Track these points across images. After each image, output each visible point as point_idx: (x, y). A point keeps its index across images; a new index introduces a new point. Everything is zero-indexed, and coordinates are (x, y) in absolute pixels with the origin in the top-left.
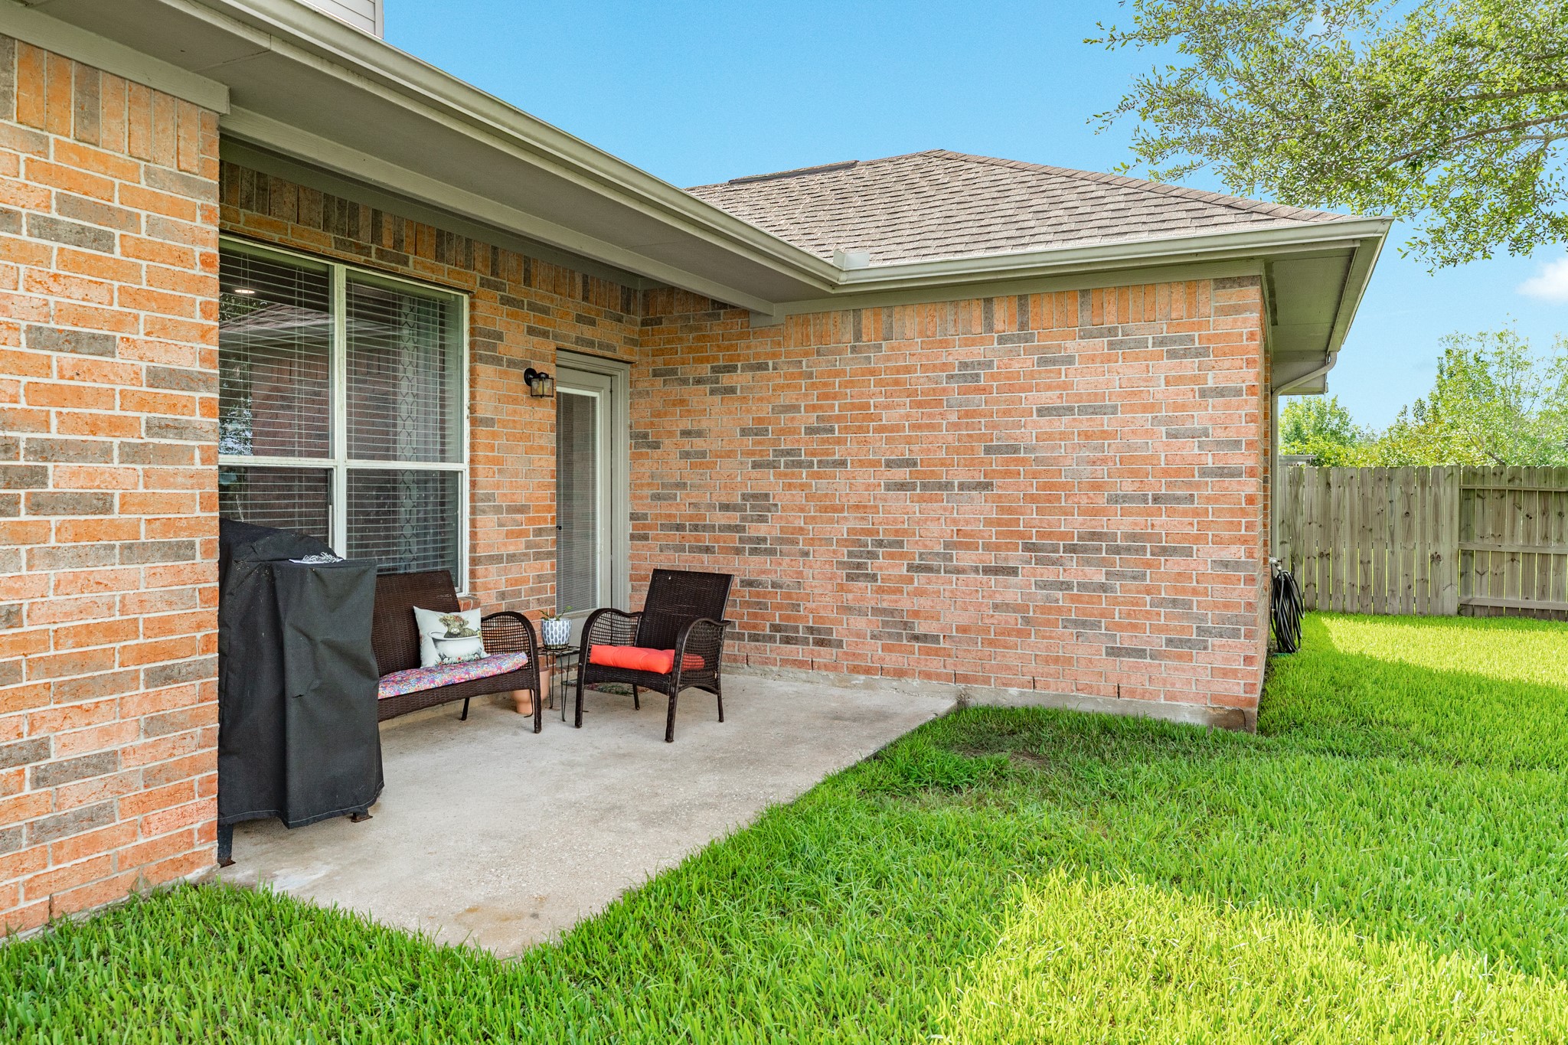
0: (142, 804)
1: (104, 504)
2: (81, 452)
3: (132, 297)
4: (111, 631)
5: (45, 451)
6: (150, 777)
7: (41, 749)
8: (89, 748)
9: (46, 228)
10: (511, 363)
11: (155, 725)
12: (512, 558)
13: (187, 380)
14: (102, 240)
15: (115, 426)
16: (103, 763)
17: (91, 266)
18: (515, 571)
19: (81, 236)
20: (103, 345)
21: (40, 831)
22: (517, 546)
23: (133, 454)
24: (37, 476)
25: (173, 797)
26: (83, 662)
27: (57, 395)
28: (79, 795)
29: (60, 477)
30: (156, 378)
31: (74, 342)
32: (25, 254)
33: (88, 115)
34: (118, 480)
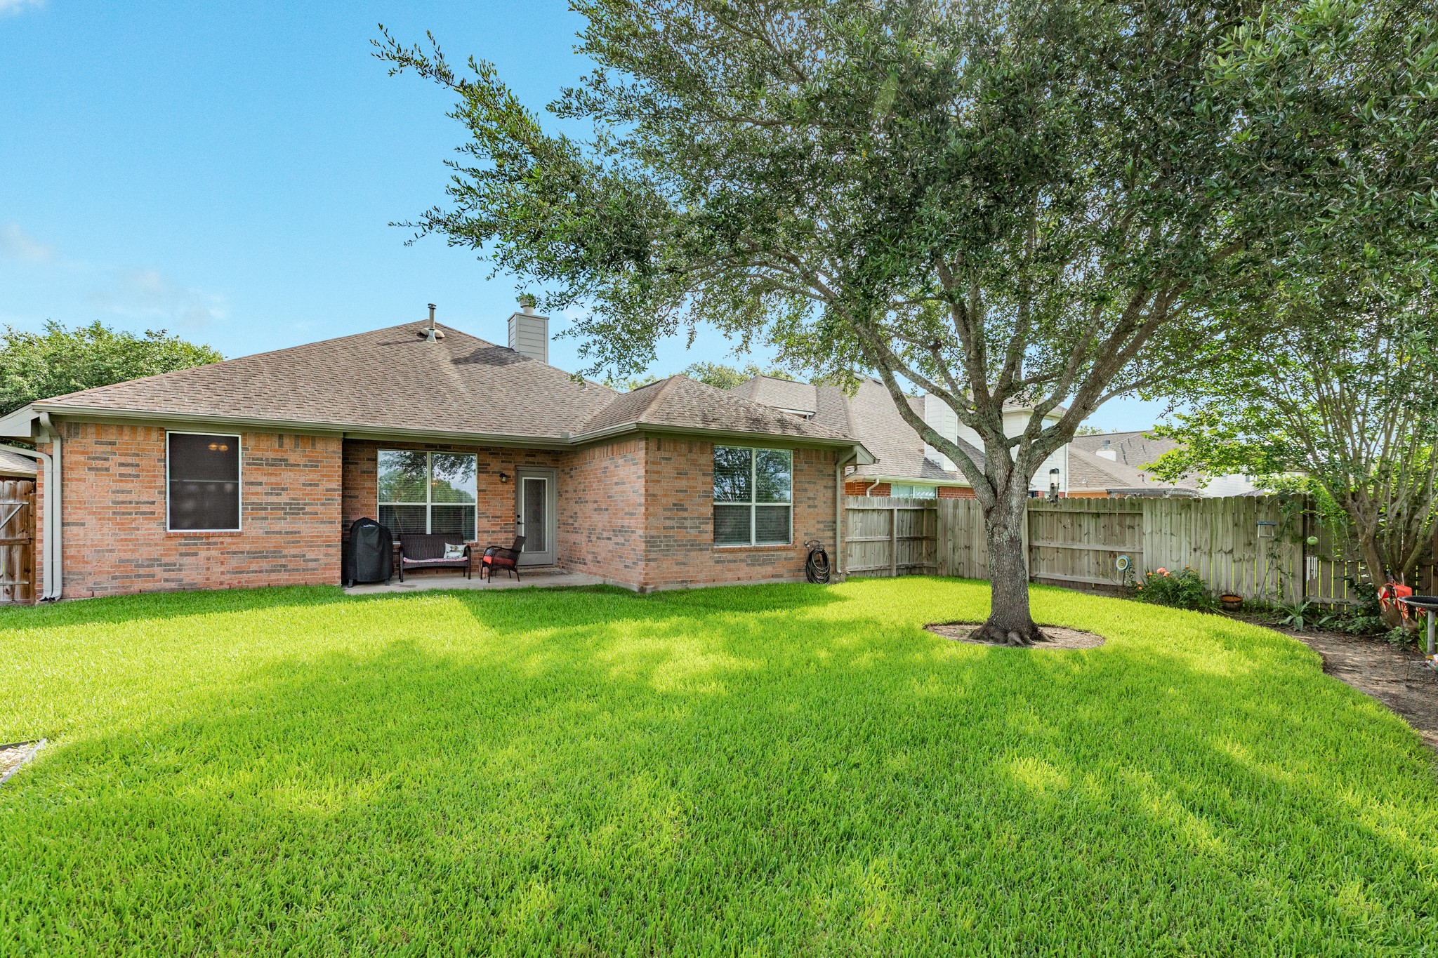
0: (324, 569)
1: (316, 514)
2: (312, 504)
3: (323, 476)
4: (318, 537)
5: (305, 504)
6: (326, 564)
7: (304, 556)
8: (313, 557)
9: (306, 466)
10: (493, 472)
11: (327, 555)
12: (493, 532)
13: (334, 490)
14: (317, 466)
15: (318, 499)
16: (316, 560)
17: (315, 471)
18: (495, 536)
19: (312, 466)
20: (317, 485)
21: (304, 570)
22: (498, 528)
23: (323, 504)
24: (304, 509)
25: (331, 569)
26: (312, 542)
27: (307, 495)
28: (311, 565)
29: (308, 509)
30: (327, 490)
31: (310, 485)
32: (302, 471)
33: (313, 445)
34: (320, 509)
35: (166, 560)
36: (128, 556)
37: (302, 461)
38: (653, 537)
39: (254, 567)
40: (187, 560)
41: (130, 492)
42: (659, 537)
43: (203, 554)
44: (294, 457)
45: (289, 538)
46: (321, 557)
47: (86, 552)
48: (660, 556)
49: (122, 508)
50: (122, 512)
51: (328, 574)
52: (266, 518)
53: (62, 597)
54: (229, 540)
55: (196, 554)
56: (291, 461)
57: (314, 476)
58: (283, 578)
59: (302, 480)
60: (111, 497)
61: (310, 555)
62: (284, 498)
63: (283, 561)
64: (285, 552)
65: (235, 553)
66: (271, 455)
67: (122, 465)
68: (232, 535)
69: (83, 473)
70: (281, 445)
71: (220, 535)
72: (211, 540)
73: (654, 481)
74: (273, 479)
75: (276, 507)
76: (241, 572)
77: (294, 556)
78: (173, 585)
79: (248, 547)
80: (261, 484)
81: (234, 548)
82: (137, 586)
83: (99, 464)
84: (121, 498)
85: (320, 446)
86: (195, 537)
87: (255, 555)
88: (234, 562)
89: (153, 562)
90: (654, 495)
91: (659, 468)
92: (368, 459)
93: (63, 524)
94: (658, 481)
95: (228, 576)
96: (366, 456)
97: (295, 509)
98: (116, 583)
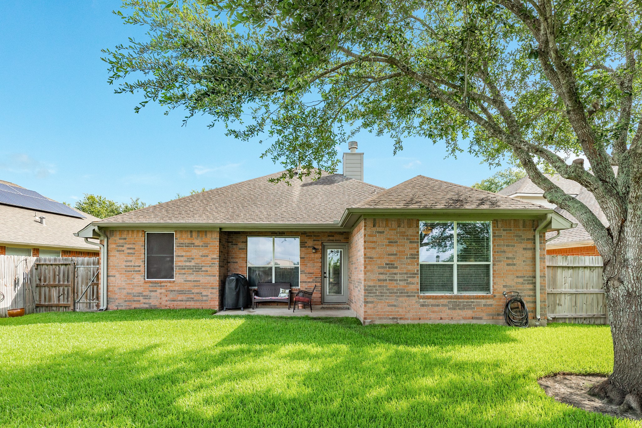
0: (210, 301)
1: (207, 271)
2: (205, 266)
3: (210, 251)
4: (208, 283)
5: (202, 266)
6: (211, 298)
7: (201, 293)
8: (205, 294)
9: (202, 246)
10: (308, 247)
11: (211, 293)
12: (309, 282)
13: (215, 259)
14: (207, 246)
15: (208, 264)
16: (207, 296)
17: (206, 249)
19: (205, 246)
20: (207, 256)
21: (201, 301)
22: (311, 280)
23: (210, 266)
24: (201, 269)
25: (214, 301)
26: (205, 286)
27: (203, 261)
28: (205, 298)
29: (203, 269)
30: (212, 259)
31: (204, 256)
32: (200, 249)
33: (206, 235)
34: (209, 269)
35: (144, 294)
36: (130, 291)
37: (201, 244)
38: (370, 286)
39: (180, 298)
40: (153, 294)
41: (131, 261)
42: (374, 286)
43: (159, 291)
44: (197, 242)
45: (195, 284)
46: (209, 294)
47: (116, 289)
48: (375, 300)
49: (128, 269)
50: (129, 270)
51: (212, 303)
52: (185, 274)
53: (107, 309)
54: (169, 284)
55: (156, 291)
56: (196, 244)
57: (205, 252)
58: (191, 304)
59: (201, 254)
60: (125, 263)
61: (204, 294)
62: (192, 264)
63: (192, 296)
64: (193, 291)
65: (172, 291)
66: (187, 241)
67: (129, 248)
68: (170, 282)
70: (191, 236)
71: (165, 282)
72: (163, 284)
73: (370, 248)
74: (188, 254)
75: (189, 268)
76: (174, 301)
77: (197, 293)
78: (147, 306)
79: (177, 288)
80: (182, 256)
81: (171, 288)
82: (134, 305)
83: (120, 248)
84: (129, 264)
85: (209, 235)
86: (155, 283)
87: (181, 292)
88: (171, 296)
89: (140, 294)
90: (371, 258)
91: (374, 239)
92: (242, 242)
93: (108, 276)
94: (374, 248)
95: (168, 303)
96: (241, 240)
97: (197, 269)
98: (126, 304)
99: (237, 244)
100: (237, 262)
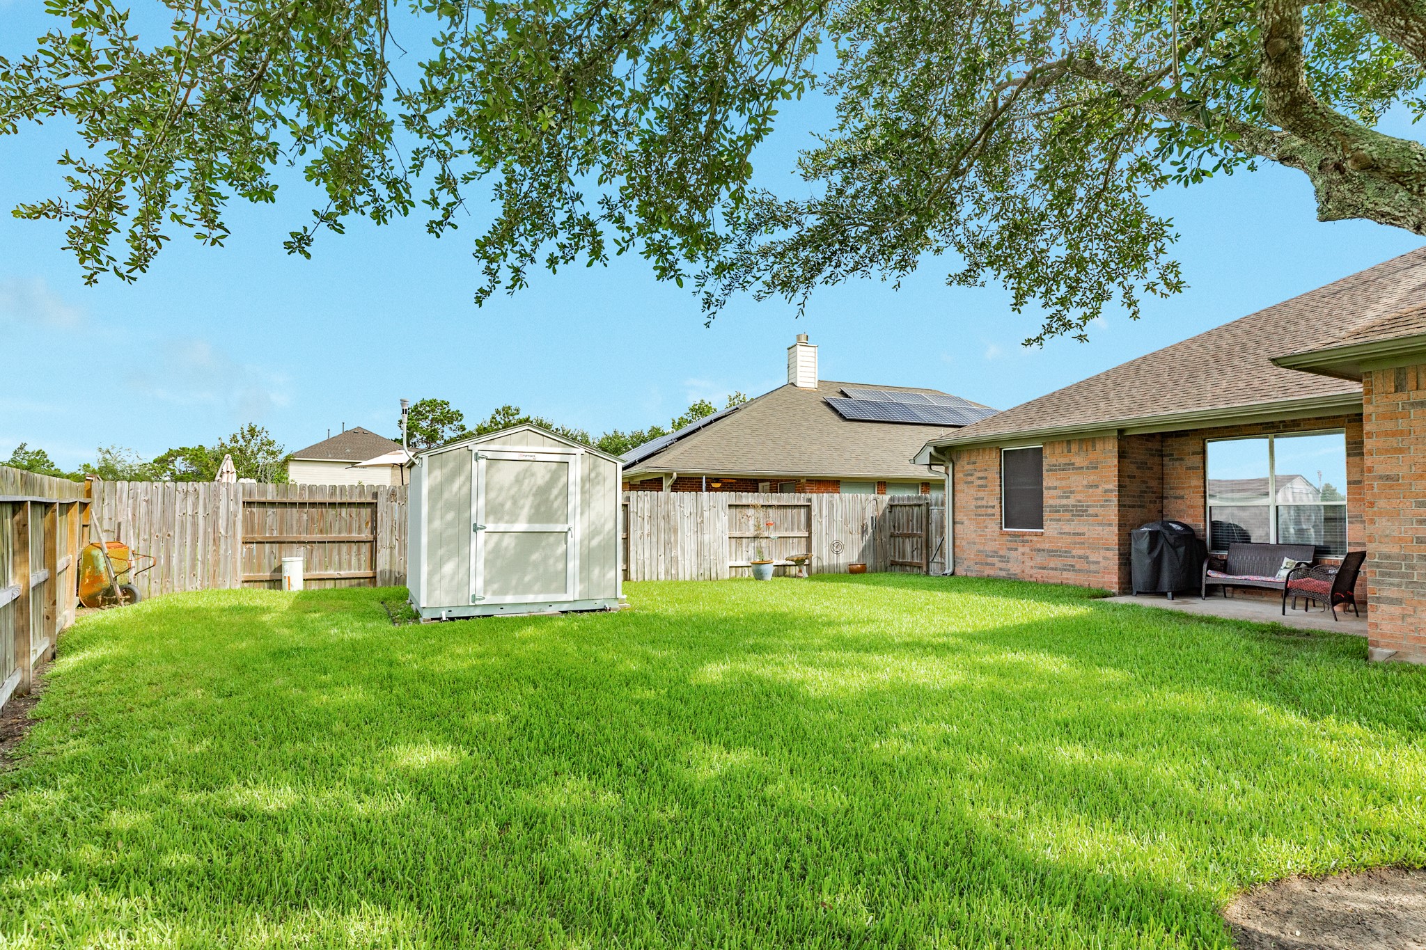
0: (1105, 573)
1: (1096, 515)
2: (1093, 506)
3: (1102, 477)
4: (1098, 539)
5: (1088, 506)
6: (1105, 568)
7: (1088, 557)
8: (1094, 559)
9: (1088, 468)
11: (1105, 558)
13: (1112, 491)
14: (1096, 468)
15: (1099, 501)
16: (1098, 563)
17: (1094, 473)
19: (1093, 468)
20: (1097, 486)
21: (1088, 572)
23: (1102, 506)
24: (1087, 511)
25: (1109, 573)
26: (1093, 544)
27: (1089, 496)
28: (1093, 567)
29: (1091, 511)
30: (1106, 491)
31: (1091, 487)
32: (1085, 473)
33: (1094, 446)
34: (1100, 511)
35: (1001, 553)
36: (981, 548)
37: (1085, 464)
38: (1388, 557)
39: (1052, 565)
40: (1013, 554)
41: (982, 499)
42: (1405, 558)
43: (1021, 550)
44: (1079, 461)
45: (1077, 539)
46: (1101, 559)
47: (964, 543)
48: (1407, 596)
49: (982, 511)
50: (980, 513)
51: (1107, 578)
52: (1059, 520)
53: (953, 574)
54: (1035, 538)
55: (1016, 549)
56: (1077, 465)
57: (1093, 478)
58: (1070, 577)
59: (1085, 482)
60: (974, 503)
61: (1092, 558)
62: (1071, 501)
63: (1070, 561)
64: (1074, 552)
65: (1039, 550)
66: (1062, 461)
67: (979, 478)
68: (1036, 535)
69: (965, 487)
70: (1069, 451)
71: (1030, 534)
72: (1027, 538)
73: (1387, 451)
74: (1064, 483)
75: (1066, 509)
76: (1044, 568)
77: (1080, 557)
78: (1003, 574)
79: (1047, 546)
80: (1055, 488)
81: (1038, 546)
82: (988, 571)
83: (969, 478)
84: (980, 503)
85: (1099, 446)
86: (1015, 535)
87: (1053, 553)
88: (1039, 559)
89: (995, 554)
90: (1388, 478)
92: (1194, 453)
93: (954, 523)
94: (1400, 450)
95: (1035, 571)
96: (1191, 449)
97: (1080, 511)
98: (976, 567)
99: (1182, 459)
100: (1182, 497)
